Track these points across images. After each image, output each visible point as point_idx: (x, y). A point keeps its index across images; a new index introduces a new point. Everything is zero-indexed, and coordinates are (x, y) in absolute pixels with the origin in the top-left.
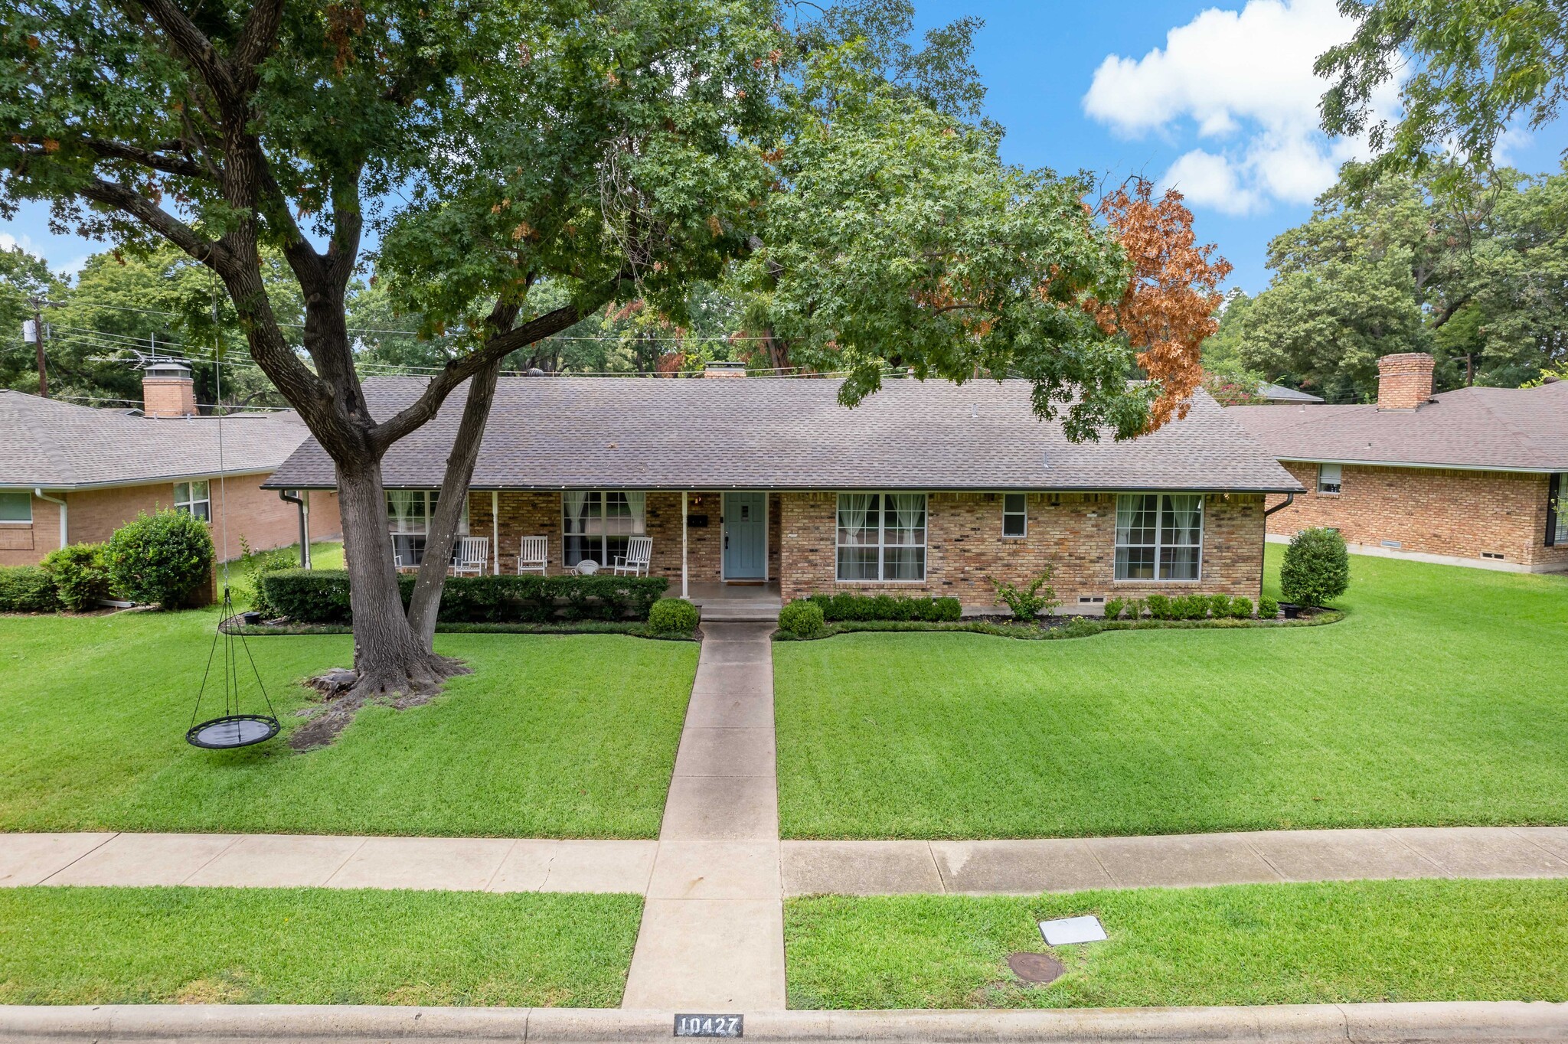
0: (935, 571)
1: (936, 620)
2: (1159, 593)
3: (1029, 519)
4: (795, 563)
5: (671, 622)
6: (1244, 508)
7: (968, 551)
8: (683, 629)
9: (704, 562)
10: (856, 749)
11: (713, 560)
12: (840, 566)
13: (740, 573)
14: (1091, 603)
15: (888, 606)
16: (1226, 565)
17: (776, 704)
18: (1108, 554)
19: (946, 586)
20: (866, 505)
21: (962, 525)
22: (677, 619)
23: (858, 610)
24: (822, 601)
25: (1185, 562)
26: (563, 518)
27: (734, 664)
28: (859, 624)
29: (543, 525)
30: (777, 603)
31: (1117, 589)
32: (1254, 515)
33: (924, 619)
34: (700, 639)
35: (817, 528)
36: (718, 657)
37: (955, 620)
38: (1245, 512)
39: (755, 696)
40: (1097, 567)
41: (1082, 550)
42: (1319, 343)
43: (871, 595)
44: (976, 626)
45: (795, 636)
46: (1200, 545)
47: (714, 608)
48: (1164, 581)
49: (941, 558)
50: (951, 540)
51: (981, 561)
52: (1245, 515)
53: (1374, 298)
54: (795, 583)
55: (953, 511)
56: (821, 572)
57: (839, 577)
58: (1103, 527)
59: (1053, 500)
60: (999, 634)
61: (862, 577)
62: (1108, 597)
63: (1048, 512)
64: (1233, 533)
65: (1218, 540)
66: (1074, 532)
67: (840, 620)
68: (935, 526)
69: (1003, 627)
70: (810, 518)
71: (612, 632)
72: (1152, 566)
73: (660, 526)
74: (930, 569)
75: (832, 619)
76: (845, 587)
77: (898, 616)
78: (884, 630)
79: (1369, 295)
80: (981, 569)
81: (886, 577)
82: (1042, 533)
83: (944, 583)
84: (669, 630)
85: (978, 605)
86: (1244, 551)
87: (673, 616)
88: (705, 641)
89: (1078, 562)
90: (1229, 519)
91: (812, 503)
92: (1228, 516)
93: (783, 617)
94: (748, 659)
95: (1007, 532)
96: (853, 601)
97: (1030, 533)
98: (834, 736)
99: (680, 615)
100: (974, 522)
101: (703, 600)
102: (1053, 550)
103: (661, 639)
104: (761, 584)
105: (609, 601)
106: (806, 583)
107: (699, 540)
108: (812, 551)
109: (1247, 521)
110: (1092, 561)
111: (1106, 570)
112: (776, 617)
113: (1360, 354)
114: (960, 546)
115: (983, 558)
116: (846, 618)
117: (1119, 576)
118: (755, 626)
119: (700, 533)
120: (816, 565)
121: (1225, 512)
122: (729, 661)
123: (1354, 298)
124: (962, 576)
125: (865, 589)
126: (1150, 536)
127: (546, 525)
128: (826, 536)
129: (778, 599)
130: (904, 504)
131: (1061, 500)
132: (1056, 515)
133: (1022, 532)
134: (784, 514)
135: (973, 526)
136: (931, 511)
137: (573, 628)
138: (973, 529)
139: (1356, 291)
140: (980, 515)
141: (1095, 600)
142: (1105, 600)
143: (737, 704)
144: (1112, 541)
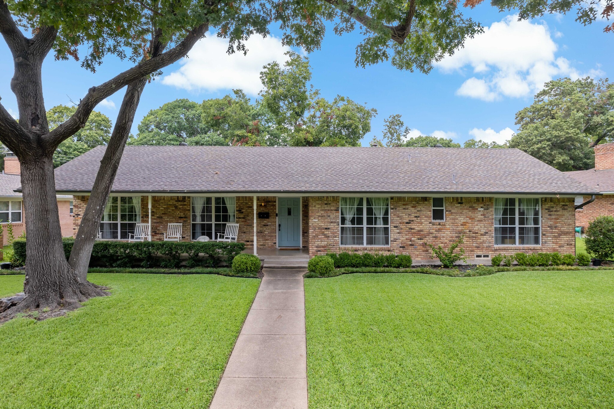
0: (395, 240)
1: (398, 267)
2: (519, 252)
3: (447, 211)
4: (317, 236)
5: (245, 267)
6: (563, 205)
7: (413, 229)
8: (251, 271)
9: (267, 238)
10: (369, 353)
11: (273, 237)
12: (342, 237)
13: (286, 244)
14: (482, 258)
15: (371, 259)
16: (555, 237)
17: (306, 317)
18: (490, 231)
19: (401, 249)
20: (356, 204)
21: (409, 215)
22: (248, 265)
23: (354, 261)
24: (333, 256)
25: (532, 235)
26: (191, 214)
27: (280, 291)
28: (355, 269)
29: (181, 218)
30: (307, 258)
31: (496, 250)
32: (569, 209)
33: (391, 266)
34: (262, 276)
35: (329, 216)
36: (271, 287)
37: (408, 267)
38: (564, 207)
39: (292, 311)
40: (485, 238)
41: (476, 228)
42: (544, 153)
43: (360, 253)
44: (422, 270)
45: (318, 275)
46: (540, 226)
47: (271, 261)
48: (521, 246)
49: (399, 233)
50: (403, 223)
51: (421, 235)
52: (564, 209)
53: (568, 133)
54: (317, 247)
55: (404, 207)
56: (331, 241)
57: (342, 244)
58: (487, 216)
59: (459, 201)
60: (437, 274)
61: (354, 244)
62: (492, 255)
63: (457, 207)
64: (558, 219)
65: (550, 223)
66: (472, 219)
67: (343, 267)
68: (394, 215)
69: (438, 271)
70: (325, 210)
71: (210, 273)
72: (515, 238)
73: (243, 218)
74: (392, 239)
75: (339, 267)
76: (345, 249)
77: (377, 264)
78: (369, 272)
79: (565, 132)
80: (421, 239)
81: (367, 244)
82: (454, 219)
83: (401, 247)
84: (243, 272)
85: (420, 259)
86: (565, 229)
87: (246, 264)
88: (264, 278)
89: (474, 235)
90: (555, 211)
91: (326, 202)
92: (555, 209)
93: (310, 264)
94: (289, 288)
95: (434, 218)
96: (350, 256)
97: (447, 220)
98: (350, 342)
99: (250, 263)
100: (416, 213)
101: (265, 256)
102: (460, 228)
103: (238, 277)
104: (298, 250)
105: (211, 256)
106: (323, 247)
107: (264, 225)
108: (326, 229)
109: (566, 213)
110: (482, 235)
111: (490, 239)
112: (307, 265)
113: (563, 158)
114: (409, 226)
115: (421, 233)
116: (347, 266)
117: (496, 243)
118: (295, 270)
119: (265, 221)
120: (329, 237)
121: (553, 207)
122: (277, 289)
123: (558, 133)
124: (410, 243)
125: (356, 250)
126: (513, 222)
127: (182, 218)
128: (334, 220)
129: (308, 256)
130: (377, 204)
131: (464, 201)
132: (461, 209)
133: (442, 218)
134: (310, 208)
135: (416, 215)
136: (392, 207)
137: (189, 271)
138: (416, 217)
139: (559, 130)
140: (419, 209)
141: (484, 256)
142: (490, 256)
143: (280, 317)
144: (492, 223)
